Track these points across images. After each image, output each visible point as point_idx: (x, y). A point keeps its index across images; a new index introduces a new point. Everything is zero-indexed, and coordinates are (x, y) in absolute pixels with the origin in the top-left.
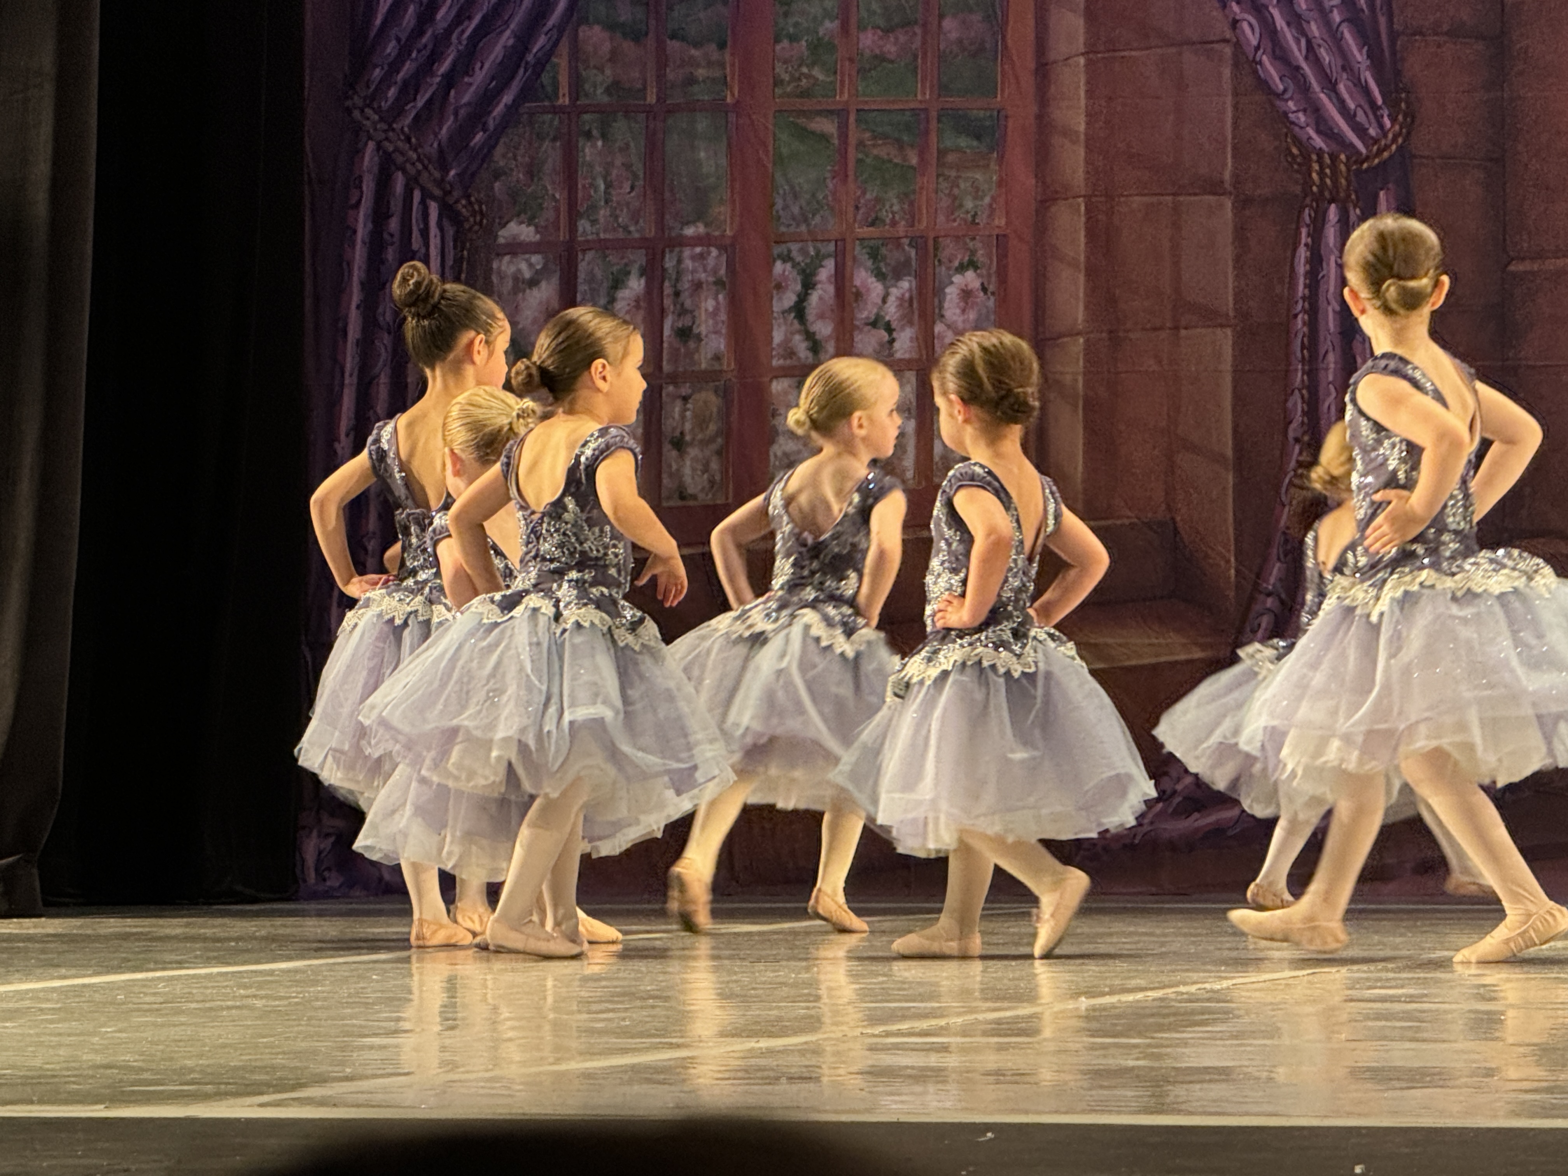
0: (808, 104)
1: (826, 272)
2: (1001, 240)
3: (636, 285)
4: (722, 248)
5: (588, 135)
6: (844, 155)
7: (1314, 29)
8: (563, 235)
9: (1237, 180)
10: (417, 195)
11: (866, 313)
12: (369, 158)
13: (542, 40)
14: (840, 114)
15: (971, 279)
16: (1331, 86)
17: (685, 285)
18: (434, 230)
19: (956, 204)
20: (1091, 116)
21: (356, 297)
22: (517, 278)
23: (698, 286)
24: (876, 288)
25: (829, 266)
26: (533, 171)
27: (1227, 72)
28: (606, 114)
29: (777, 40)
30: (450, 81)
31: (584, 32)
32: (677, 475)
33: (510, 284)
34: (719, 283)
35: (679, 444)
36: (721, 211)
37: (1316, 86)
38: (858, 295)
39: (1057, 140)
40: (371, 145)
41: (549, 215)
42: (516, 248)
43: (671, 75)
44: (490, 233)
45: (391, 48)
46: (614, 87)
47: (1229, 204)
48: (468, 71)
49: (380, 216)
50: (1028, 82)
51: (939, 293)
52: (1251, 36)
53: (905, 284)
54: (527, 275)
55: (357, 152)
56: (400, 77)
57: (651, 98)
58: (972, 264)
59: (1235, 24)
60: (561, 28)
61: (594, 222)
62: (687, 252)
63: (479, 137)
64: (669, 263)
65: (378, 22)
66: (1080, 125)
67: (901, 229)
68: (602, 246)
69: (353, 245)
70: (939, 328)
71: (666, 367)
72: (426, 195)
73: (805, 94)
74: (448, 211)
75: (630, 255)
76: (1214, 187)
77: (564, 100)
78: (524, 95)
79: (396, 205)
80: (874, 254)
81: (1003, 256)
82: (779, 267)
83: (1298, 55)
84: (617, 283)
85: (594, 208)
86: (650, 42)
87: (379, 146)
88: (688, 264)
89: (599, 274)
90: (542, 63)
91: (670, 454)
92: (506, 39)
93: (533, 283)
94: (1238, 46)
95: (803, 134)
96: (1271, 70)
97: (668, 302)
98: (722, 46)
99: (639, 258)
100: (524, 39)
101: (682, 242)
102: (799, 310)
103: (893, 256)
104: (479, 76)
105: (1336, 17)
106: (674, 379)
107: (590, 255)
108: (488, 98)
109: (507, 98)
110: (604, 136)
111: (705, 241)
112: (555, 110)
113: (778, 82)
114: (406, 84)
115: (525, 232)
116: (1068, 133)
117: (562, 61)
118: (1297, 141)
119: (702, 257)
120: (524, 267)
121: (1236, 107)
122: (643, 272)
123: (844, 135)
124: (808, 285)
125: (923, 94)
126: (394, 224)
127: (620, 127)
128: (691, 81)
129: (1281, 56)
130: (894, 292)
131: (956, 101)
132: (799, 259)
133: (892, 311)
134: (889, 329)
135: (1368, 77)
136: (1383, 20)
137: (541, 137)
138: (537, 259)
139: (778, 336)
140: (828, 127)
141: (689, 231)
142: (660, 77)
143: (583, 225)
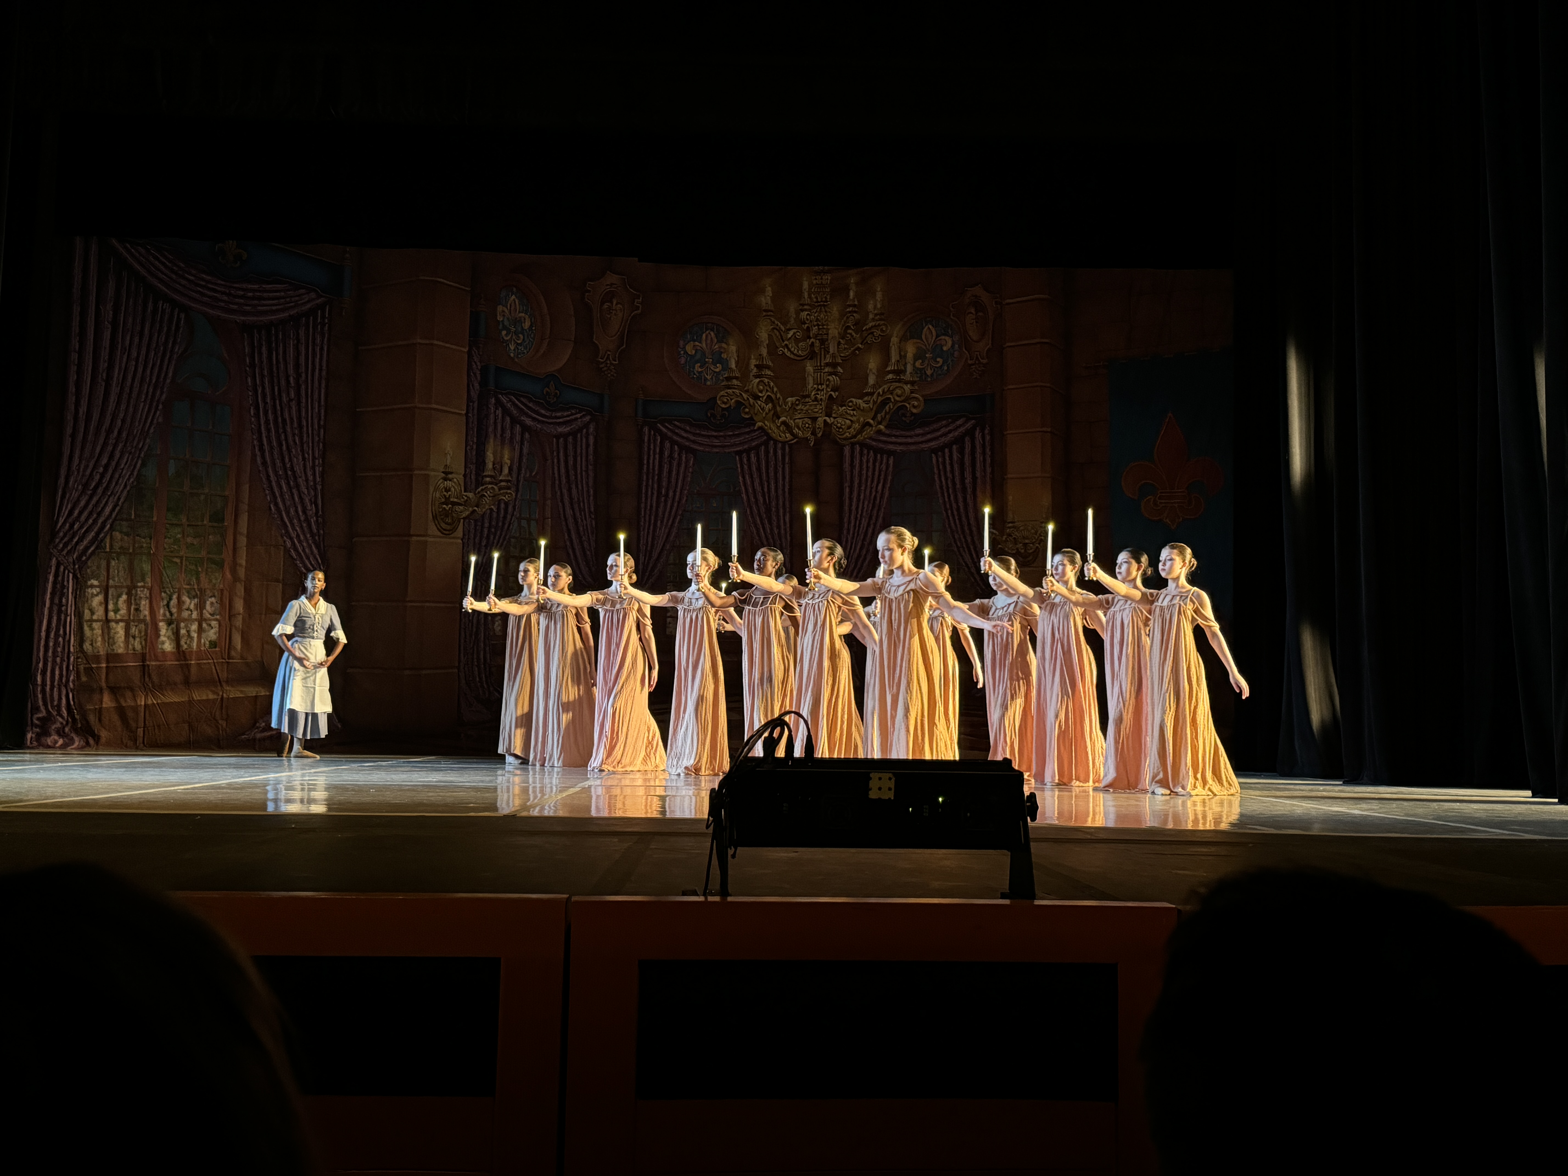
0: (173, 554)
1: (175, 597)
2: (222, 590)
3: (124, 597)
4: (148, 589)
5: (114, 559)
6: (181, 567)
7: (305, 544)
8: (105, 584)
9: (283, 580)
10: (66, 572)
11: (185, 607)
12: (54, 561)
13: (102, 535)
14: (181, 558)
15: (213, 599)
16: (308, 559)
17: (138, 597)
18: (71, 581)
19: (210, 581)
20: (247, 561)
21: (48, 596)
22: (92, 594)
23: (141, 598)
24: (187, 600)
25: (177, 594)
26: (99, 567)
27: (282, 553)
28: (119, 554)
29: (165, 538)
30: (77, 543)
31: (114, 533)
32: (133, 645)
33: (90, 596)
34: (147, 598)
35: (134, 637)
36: (148, 580)
37: (304, 558)
38: (184, 602)
39: (238, 568)
40: (54, 559)
41: (102, 578)
42: (92, 586)
43: (137, 545)
44: (86, 582)
45: (61, 534)
46: (121, 548)
47: (281, 585)
48: (82, 541)
49: (56, 576)
50: (231, 552)
51: (205, 603)
52: (289, 544)
53: (196, 600)
54: (95, 593)
55: (51, 559)
56: (64, 541)
57: (131, 551)
58: (214, 596)
59: (285, 542)
60: (107, 532)
61: (114, 580)
62: (139, 589)
63: (84, 558)
64: (134, 592)
65: (58, 527)
66: (244, 563)
67: (196, 587)
68: (116, 587)
69: (48, 582)
70: (204, 611)
71: (132, 618)
72: (69, 572)
73: (172, 552)
74: (75, 576)
75: (123, 590)
76: (277, 581)
77: (108, 550)
78: (96, 548)
79: (61, 574)
80: (188, 592)
81: (222, 594)
82: (163, 594)
83: (300, 550)
84: (120, 596)
85: (114, 577)
86: (131, 537)
87: (57, 559)
88: (139, 592)
89: (114, 594)
90: (102, 541)
91: (131, 639)
92: (93, 534)
93: (97, 595)
94: (285, 547)
95: (171, 562)
96: (293, 553)
97: (133, 601)
98: (151, 539)
99: (126, 590)
100: (98, 534)
101: (138, 587)
102: (168, 605)
103: (194, 593)
104: (85, 542)
105: (310, 542)
106: (133, 621)
107: (112, 589)
108: (87, 548)
109: (92, 549)
110: (118, 559)
111: (143, 587)
112: (106, 552)
113: (165, 549)
114: (65, 543)
115: (96, 583)
116: (241, 565)
117: (108, 540)
118: (299, 571)
119: (143, 591)
120: (94, 591)
121: (284, 562)
122: (127, 594)
123: (182, 563)
124: (171, 599)
125: (203, 553)
126: (60, 578)
127: (122, 557)
128: (142, 547)
129: (296, 550)
130: (193, 602)
131: (210, 556)
132: (169, 593)
133: (192, 607)
134: (191, 611)
135: (318, 556)
136: (322, 543)
137: (101, 559)
138: (98, 589)
139: (162, 611)
140: (178, 560)
141: (139, 584)
142: (134, 546)
143: (111, 582)
